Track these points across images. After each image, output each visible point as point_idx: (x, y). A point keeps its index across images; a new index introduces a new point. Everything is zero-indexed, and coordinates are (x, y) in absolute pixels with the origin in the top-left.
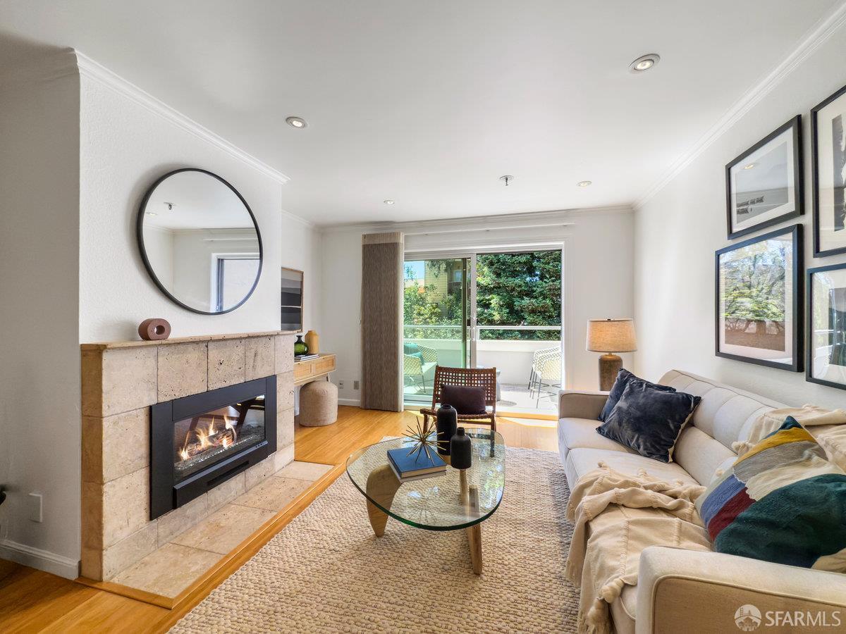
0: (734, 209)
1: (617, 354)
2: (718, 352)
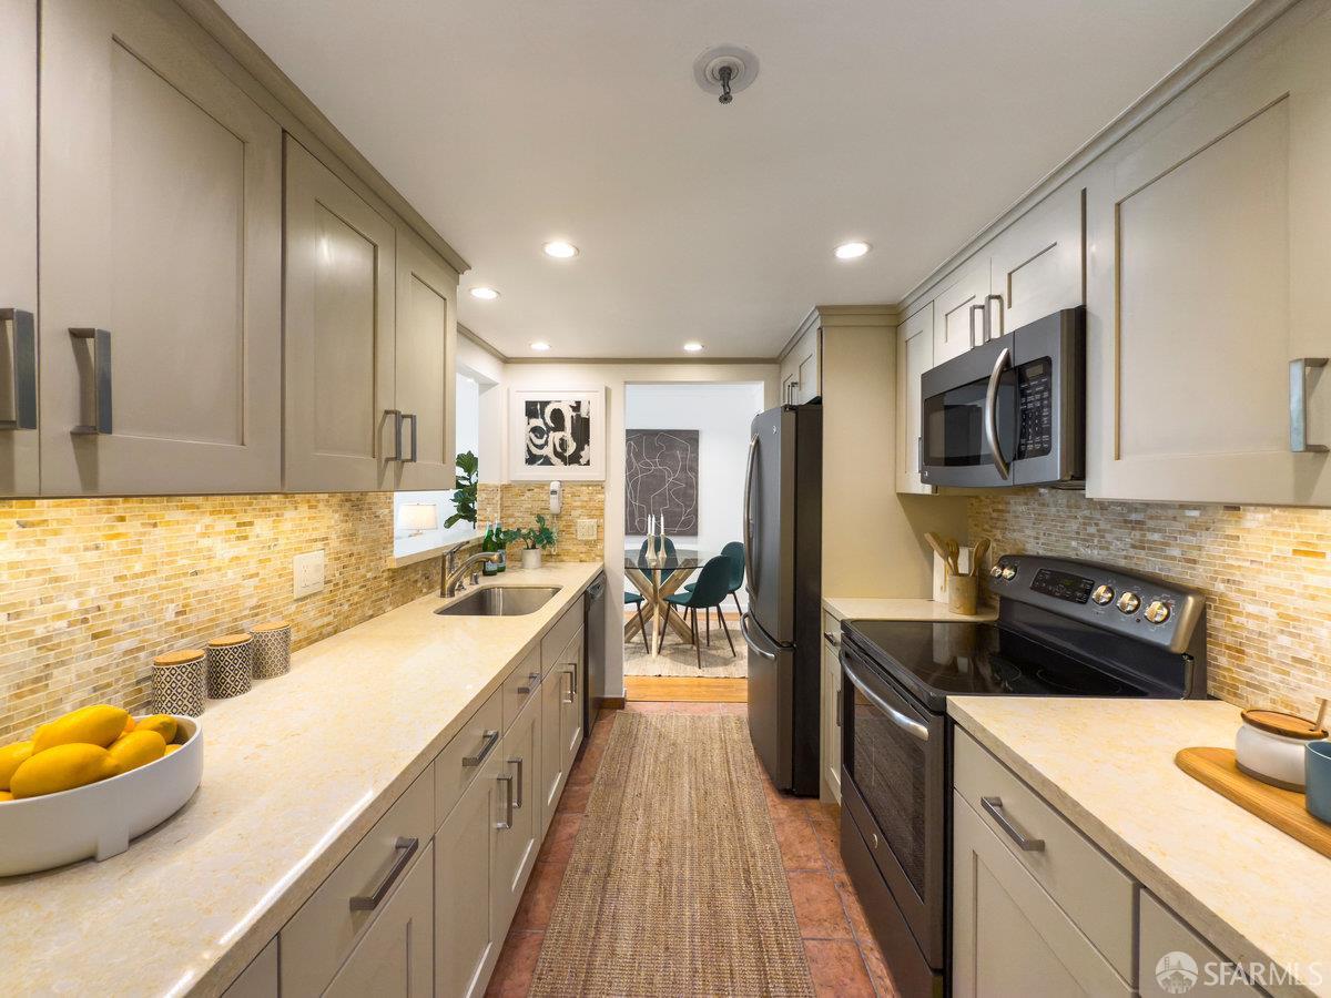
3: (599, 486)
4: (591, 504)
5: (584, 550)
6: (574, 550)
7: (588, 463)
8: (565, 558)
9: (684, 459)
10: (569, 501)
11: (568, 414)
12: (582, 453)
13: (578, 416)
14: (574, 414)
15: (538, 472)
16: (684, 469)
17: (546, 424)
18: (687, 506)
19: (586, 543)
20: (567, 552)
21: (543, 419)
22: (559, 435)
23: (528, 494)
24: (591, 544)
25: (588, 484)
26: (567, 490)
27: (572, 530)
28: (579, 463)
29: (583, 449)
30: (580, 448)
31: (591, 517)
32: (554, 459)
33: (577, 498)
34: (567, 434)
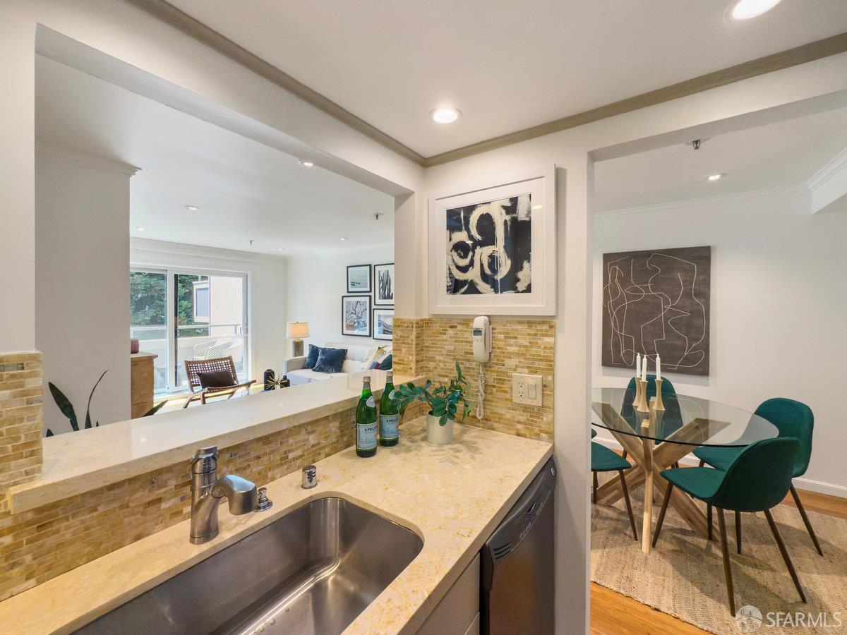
0: (350, 283)
1: (302, 339)
2: (343, 334)
3: (545, 324)
4: (534, 350)
5: (522, 419)
6: (508, 416)
7: (528, 289)
8: (496, 425)
9: (688, 283)
10: (501, 344)
11: (500, 219)
12: (520, 275)
13: (514, 220)
14: (508, 218)
15: (462, 304)
16: (687, 295)
17: (471, 237)
18: (692, 340)
19: (526, 408)
20: (500, 418)
21: (468, 230)
22: (487, 250)
23: (451, 332)
24: (535, 413)
25: (530, 321)
26: (500, 328)
27: (506, 386)
28: (515, 289)
29: (521, 268)
30: (517, 267)
31: (533, 371)
32: (482, 286)
33: (512, 341)
34: (499, 248)
